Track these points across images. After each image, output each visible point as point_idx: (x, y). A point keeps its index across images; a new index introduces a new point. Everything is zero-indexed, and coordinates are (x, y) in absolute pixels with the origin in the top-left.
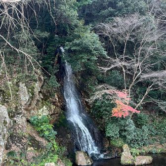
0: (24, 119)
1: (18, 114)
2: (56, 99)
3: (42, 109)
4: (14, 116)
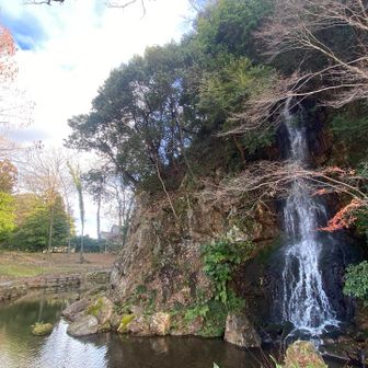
0: (198, 245)
1: (187, 238)
2: (258, 212)
3: (231, 231)
4: (180, 241)
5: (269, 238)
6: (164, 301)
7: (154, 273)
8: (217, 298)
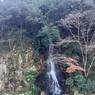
0: (21, 72)
1: (18, 69)
2: (41, 62)
3: (32, 67)
4: (15, 70)
5: (42, 70)
6: (15, 91)
7: (8, 82)
8: (32, 88)
